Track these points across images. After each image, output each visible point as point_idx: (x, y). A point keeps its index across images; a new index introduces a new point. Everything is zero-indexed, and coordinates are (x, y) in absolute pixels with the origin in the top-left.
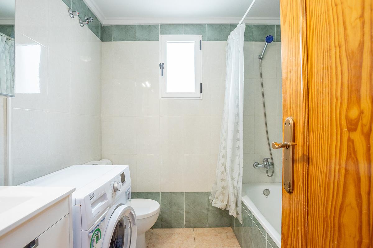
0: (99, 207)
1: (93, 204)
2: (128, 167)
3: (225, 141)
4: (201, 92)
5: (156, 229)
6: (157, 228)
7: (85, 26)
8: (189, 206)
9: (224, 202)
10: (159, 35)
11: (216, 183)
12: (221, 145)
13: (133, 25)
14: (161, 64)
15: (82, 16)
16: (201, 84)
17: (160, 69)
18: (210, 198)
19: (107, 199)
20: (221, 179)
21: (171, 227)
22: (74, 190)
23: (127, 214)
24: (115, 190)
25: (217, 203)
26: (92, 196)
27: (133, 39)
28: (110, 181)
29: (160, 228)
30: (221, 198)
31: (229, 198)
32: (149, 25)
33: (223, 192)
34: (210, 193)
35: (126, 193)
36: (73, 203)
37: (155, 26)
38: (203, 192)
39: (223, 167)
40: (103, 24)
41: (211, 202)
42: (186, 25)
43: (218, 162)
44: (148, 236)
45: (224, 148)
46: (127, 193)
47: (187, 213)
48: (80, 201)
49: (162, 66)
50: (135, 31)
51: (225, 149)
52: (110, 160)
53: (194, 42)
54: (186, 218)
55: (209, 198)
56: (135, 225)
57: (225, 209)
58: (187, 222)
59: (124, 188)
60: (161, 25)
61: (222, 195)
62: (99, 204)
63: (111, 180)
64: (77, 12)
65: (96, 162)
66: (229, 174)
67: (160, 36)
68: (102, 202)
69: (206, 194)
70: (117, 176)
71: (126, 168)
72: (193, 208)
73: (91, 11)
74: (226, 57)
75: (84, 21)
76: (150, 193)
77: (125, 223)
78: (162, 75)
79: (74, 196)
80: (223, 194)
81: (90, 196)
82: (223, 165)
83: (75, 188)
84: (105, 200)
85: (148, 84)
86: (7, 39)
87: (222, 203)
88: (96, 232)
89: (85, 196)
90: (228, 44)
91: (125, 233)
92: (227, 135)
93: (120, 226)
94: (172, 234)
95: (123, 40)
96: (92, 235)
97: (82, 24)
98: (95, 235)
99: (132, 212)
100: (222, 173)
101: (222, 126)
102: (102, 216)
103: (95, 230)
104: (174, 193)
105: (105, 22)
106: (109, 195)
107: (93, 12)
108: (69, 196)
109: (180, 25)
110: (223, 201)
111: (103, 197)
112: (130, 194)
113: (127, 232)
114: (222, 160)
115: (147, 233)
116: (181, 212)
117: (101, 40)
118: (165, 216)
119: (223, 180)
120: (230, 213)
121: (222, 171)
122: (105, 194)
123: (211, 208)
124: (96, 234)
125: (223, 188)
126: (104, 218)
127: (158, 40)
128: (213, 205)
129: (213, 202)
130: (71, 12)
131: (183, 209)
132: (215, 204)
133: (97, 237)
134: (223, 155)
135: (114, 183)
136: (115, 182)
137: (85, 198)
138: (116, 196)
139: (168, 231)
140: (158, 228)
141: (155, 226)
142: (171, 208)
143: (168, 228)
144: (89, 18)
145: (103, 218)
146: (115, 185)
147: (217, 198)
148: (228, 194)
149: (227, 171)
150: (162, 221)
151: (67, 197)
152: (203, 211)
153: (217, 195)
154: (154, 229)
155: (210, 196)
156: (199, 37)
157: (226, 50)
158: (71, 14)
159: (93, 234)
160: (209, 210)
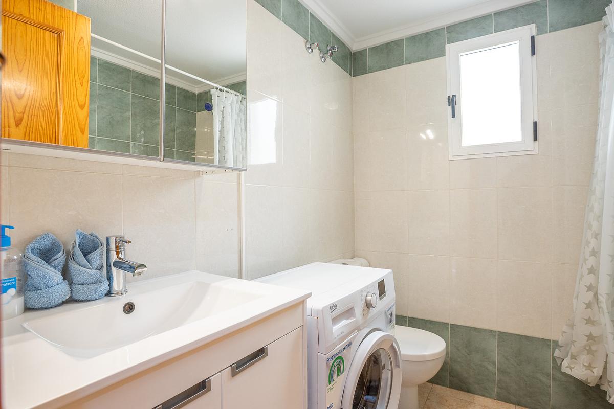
0: (343, 325)
1: (335, 320)
2: (390, 273)
3: (596, 238)
4: (535, 139)
5: (439, 387)
6: (440, 385)
7: (329, 60)
8: (507, 359)
9: (595, 370)
10: (445, 46)
11: (572, 326)
12: (586, 247)
13: (398, 40)
14: (451, 97)
15: (323, 46)
16: (535, 124)
17: (449, 105)
18: (557, 353)
19: (355, 317)
20: (586, 320)
21: (468, 391)
22: (309, 295)
23: (387, 347)
24: (369, 305)
25: (573, 368)
26: (333, 307)
27: (401, 64)
28: (361, 291)
29: (447, 387)
30: (584, 358)
31: (606, 363)
32: (427, 33)
33: (590, 348)
34: (556, 343)
35: (386, 313)
36: (309, 313)
37: (437, 32)
38: (538, 339)
39: (591, 294)
40: (354, 49)
41: (559, 362)
42: (498, 14)
43: (577, 282)
44: (424, 394)
45: (594, 253)
46: (389, 313)
47: (502, 371)
48: (318, 311)
49: (452, 101)
50: (403, 50)
51: (596, 257)
52: (367, 260)
53: (518, 42)
54: (500, 381)
55: (553, 353)
56: (399, 367)
57: (598, 386)
58: (500, 388)
59: (382, 305)
60: (448, 27)
61: (588, 354)
62: (343, 322)
63: (363, 288)
64: (316, 44)
65: (346, 261)
66: (606, 311)
67: (447, 46)
68: (348, 318)
69: (545, 342)
70: (372, 285)
71: (387, 273)
72: (515, 365)
73: (336, 35)
74: (601, 57)
75: (326, 54)
76: (431, 322)
77: (383, 360)
78: (453, 116)
79: (310, 304)
80: (590, 352)
81: (332, 308)
82: (590, 288)
83: (311, 293)
84: (352, 318)
85: (430, 134)
86: (242, 98)
87: (589, 371)
88: (338, 361)
89: (324, 306)
90: (606, 26)
91: (383, 376)
92: (601, 225)
93: (374, 362)
94: (470, 403)
95: (384, 68)
96: (331, 362)
97: (323, 59)
98: (335, 364)
99: (394, 344)
100: (589, 306)
101: (588, 206)
102: (347, 340)
103: (336, 357)
104: (475, 329)
105: (355, 47)
106: (358, 311)
107: (338, 37)
108: (303, 301)
109: (486, 17)
110: (590, 367)
111: (349, 312)
112: (394, 317)
113: (385, 375)
114: (589, 279)
115: (421, 387)
116: (490, 368)
117: (350, 74)
118: (458, 367)
119: (589, 321)
120: (610, 397)
121: (587, 302)
122: (352, 309)
123: (558, 375)
124: (337, 365)
125: (590, 337)
126: (350, 344)
127: (445, 56)
128: (563, 370)
129: (565, 363)
130: (308, 46)
131: (494, 363)
132: (569, 369)
133: (338, 368)
134: (590, 267)
135: (366, 293)
136: (369, 292)
137: (324, 308)
138: (370, 315)
139: (462, 395)
140: (443, 386)
141: (436, 380)
142: (469, 355)
143: (462, 390)
144: (333, 47)
145: (348, 343)
146: (369, 298)
147: (574, 357)
148: (606, 354)
149: (600, 302)
150: (451, 376)
151: (301, 303)
152: (539, 376)
153: (573, 350)
154: (436, 386)
155: (557, 350)
156: (530, 30)
157: (600, 41)
158: (308, 48)
159: (333, 361)
160: (554, 379)
